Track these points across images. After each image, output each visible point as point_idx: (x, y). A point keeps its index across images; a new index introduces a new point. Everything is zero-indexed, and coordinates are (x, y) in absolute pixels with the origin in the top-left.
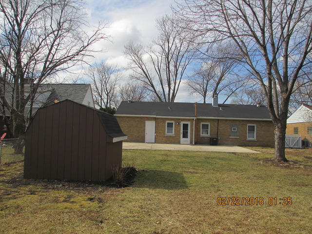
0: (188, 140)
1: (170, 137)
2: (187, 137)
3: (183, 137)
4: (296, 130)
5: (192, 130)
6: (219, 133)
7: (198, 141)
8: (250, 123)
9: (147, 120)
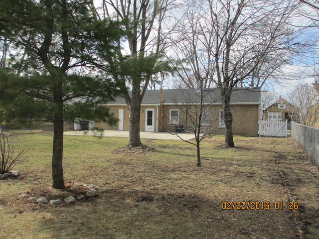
0: (152, 127)
2: (151, 124)
3: (148, 125)
5: (155, 117)
9: (120, 109)
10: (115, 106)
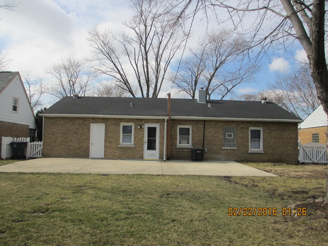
0: (156, 153)
1: (128, 148)
2: (154, 149)
3: (148, 149)
4: (315, 138)
5: (162, 137)
6: (206, 142)
7: (172, 155)
8: (253, 126)
9: (92, 123)
10: (84, 119)
